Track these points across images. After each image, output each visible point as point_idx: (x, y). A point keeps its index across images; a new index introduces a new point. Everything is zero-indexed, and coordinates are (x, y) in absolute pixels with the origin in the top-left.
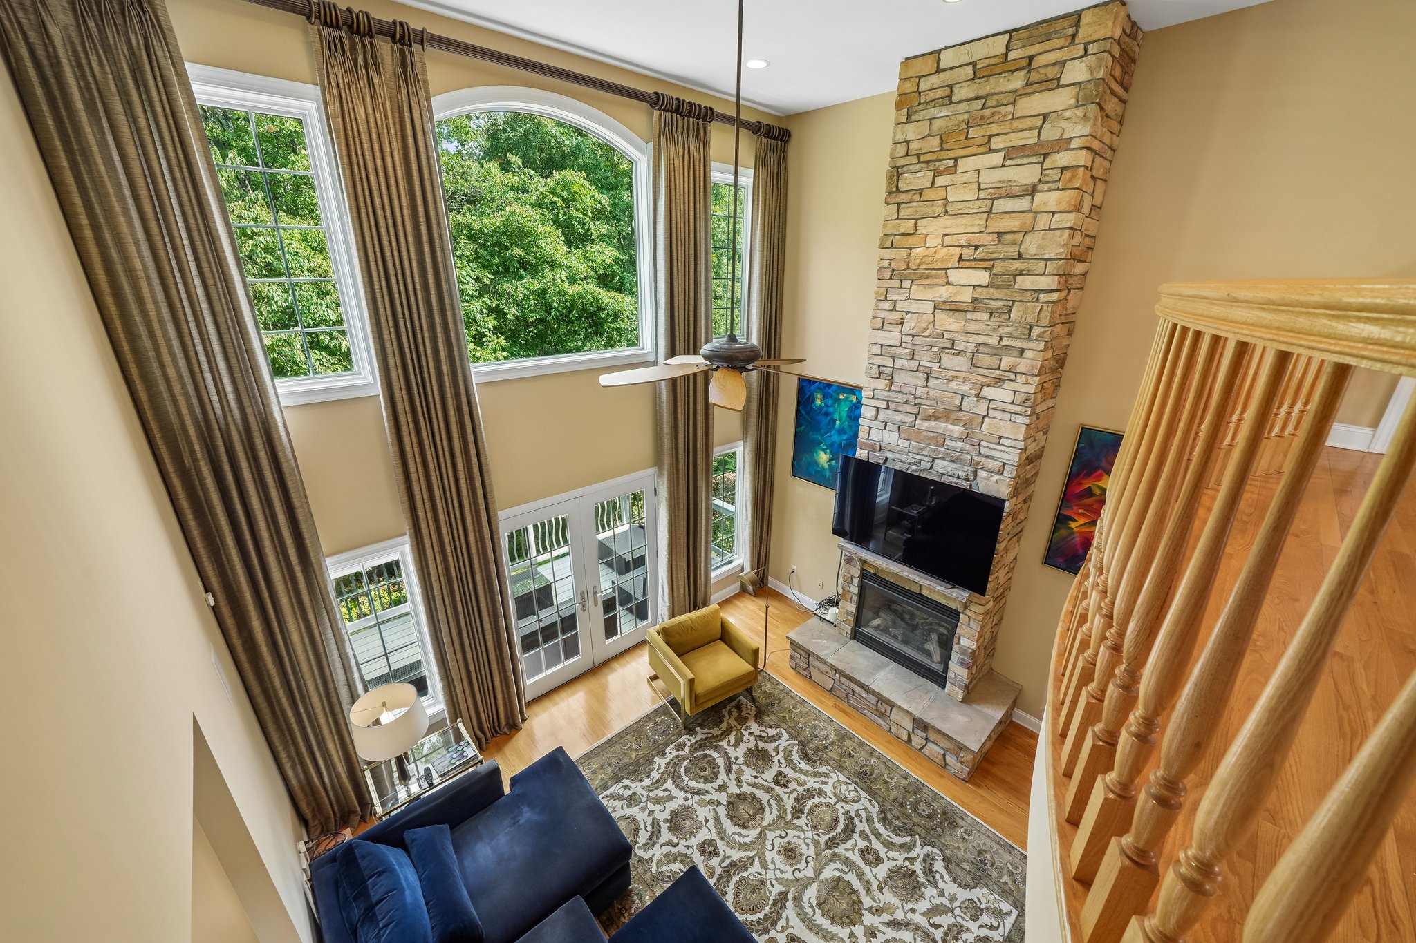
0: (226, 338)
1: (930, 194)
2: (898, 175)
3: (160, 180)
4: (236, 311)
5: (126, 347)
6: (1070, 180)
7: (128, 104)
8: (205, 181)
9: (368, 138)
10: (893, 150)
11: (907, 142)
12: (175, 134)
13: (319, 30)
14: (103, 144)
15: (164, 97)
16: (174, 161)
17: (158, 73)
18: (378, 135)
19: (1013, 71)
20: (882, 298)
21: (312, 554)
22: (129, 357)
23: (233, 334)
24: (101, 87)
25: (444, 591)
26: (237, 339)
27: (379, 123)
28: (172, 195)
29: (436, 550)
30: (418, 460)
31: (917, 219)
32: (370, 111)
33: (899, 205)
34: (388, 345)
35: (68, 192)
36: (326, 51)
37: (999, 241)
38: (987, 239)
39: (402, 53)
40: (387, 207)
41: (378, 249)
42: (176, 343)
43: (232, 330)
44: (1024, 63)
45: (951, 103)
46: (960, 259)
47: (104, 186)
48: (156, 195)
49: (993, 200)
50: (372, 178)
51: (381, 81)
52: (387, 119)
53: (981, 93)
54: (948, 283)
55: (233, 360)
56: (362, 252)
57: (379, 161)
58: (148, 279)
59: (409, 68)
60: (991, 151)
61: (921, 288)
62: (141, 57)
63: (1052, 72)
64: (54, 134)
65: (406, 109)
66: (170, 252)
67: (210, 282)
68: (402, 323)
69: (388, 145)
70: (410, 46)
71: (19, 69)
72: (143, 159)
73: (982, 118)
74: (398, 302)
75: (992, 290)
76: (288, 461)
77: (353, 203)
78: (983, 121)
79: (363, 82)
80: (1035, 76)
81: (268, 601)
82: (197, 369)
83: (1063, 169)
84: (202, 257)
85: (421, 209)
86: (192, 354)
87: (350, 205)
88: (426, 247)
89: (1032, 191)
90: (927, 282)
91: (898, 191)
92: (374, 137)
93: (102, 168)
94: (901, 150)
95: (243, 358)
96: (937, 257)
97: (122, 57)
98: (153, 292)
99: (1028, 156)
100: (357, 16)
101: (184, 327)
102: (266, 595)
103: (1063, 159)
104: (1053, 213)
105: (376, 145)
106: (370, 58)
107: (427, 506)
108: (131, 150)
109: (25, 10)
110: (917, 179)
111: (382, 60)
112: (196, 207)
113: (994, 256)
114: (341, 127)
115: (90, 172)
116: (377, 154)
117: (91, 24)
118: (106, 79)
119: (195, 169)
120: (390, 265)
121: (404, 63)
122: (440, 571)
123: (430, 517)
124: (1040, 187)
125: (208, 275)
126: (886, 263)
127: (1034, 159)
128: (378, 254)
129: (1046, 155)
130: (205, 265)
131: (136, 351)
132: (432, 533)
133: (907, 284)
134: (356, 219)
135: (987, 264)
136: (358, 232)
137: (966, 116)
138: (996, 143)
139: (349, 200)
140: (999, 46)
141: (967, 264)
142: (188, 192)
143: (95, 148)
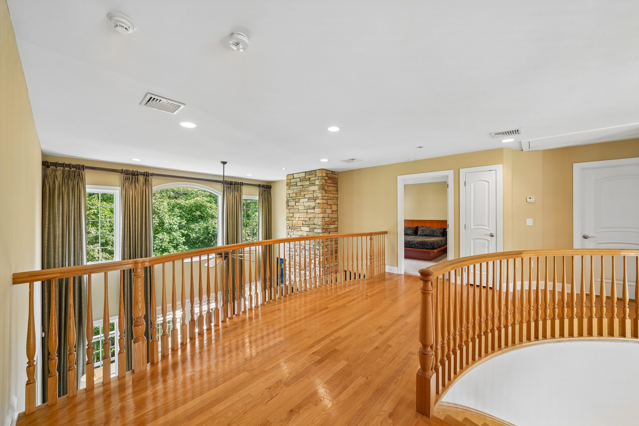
0: (76, 251)
1: (295, 207)
2: (288, 202)
3: (71, 212)
4: (81, 244)
5: (46, 254)
6: (320, 206)
7: (68, 196)
8: (83, 212)
9: (132, 198)
10: (287, 195)
11: (289, 194)
12: (78, 201)
13: (124, 176)
14: (59, 205)
15: (78, 194)
16: (76, 208)
17: (78, 188)
18: (135, 197)
19: (307, 181)
20: (288, 234)
21: (83, 320)
22: (46, 257)
23: (78, 250)
24: (63, 193)
25: (129, 336)
26: (79, 251)
27: (136, 195)
28: (73, 215)
29: (129, 320)
30: (128, 288)
31: (293, 213)
32: (134, 192)
33: (289, 209)
34: (126, 252)
35: (46, 216)
36: (125, 180)
37: (310, 220)
38: (307, 219)
39: (146, 178)
40: (134, 215)
41: (128, 226)
42: (60, 253)
43: (78, 249)
44: (308, 179)
45: (297, 186)
46: (303, 224)
47: (56, 215)
48: (68, 216)
49: (307, 209)
50: (131, 208)
51: (138, 185)
52: (138, 194)
53: (302, 185)
54: (301, 230)
55: (76, 257)
56: (123, 227)
57: (134, 204)
58: (59, 236)
59: (147, 182)
60: (305, 198)
61: (296, 231)
62: (75, 186)
63: (314, 182)
64: (48, 204)
65: (144, 191)
66: (67, 229)
67: (76, 236)
68: (132, 246)
69: (137, 200)
70: (148, 177)
71: (45, 192)
72: (68, 207)
73: (303, 190)
74: (132, 240)
75: (310, 233)
76: (84, 288)
77: (124, 215)
78: (303, 191)
79: (133, 186)
80: (311, 182)
81: (63, 336)
82: (64, 260)
83: (319, 204)
84: (76, 230)
85: (144, 215)
86: (64, 256)
87: (123, 215)
88: (144, 225)
89: (314, 208)
90: (297, 230)
91: (288, 206)
92: (134, 198)
93: (57, 211)
94: (288, 196)
95: (79, 257)
96: (298, 223)
97: (71, 186)
98: (59, 240)
99: (312, 200)
100: (135, 172)
101: (65, 249)
102: (63, 334)
103: (318, 201)
104: (318, 214)
105: (134, 200)
106: (136, 180)
107: (129, 304)
108: (65, 206)
109: (51, 179)
110: (292, 203)
111: (140, 180)
112: (78, 218)
113: (309, 224)
114: (125, 197)
115: (53, 211)
116: (134, 202)
117: (66, 180)
118: (65, 191)
119: (81, 209)
120: (131, 230)
121: (146, 180)
122: (129, 328)
123: (129, 308)
124: (315, 207)
125: (76, 235)
126: (288, 224)
127: (313, 201)
128: (128, 227)
129: (315, 200)
130: (76, 232)
131: (48, 255)
132: (129, 313)
133: (293, 230)
134: (124, 219)
135: (308, 226)
136: (124, 222)
137: (300, 189)
138: (306, 196)
139: (123, 214)
140: (303, 175)
141: (304, 225)
142: (77, 215)
143: (57, 206)
